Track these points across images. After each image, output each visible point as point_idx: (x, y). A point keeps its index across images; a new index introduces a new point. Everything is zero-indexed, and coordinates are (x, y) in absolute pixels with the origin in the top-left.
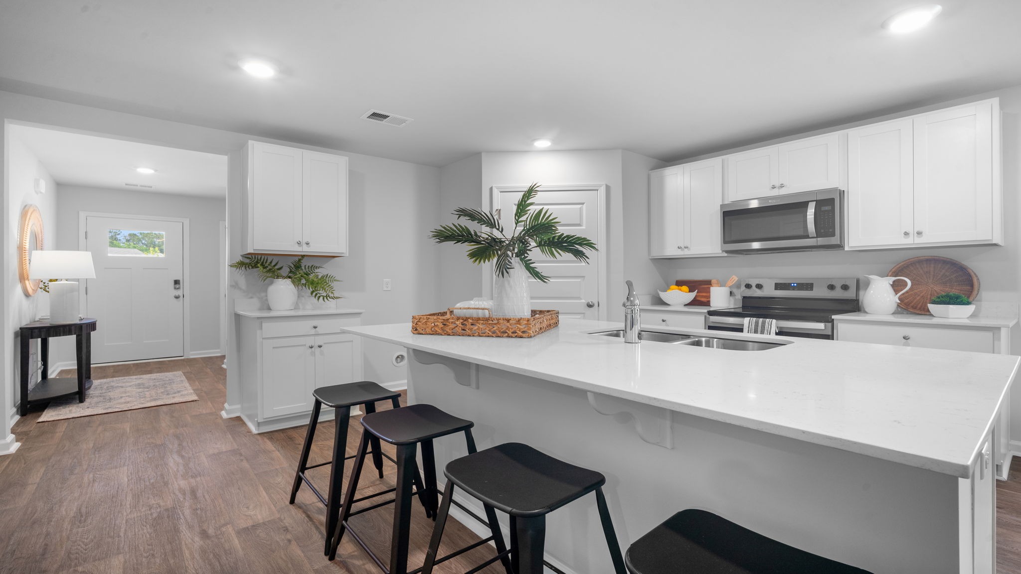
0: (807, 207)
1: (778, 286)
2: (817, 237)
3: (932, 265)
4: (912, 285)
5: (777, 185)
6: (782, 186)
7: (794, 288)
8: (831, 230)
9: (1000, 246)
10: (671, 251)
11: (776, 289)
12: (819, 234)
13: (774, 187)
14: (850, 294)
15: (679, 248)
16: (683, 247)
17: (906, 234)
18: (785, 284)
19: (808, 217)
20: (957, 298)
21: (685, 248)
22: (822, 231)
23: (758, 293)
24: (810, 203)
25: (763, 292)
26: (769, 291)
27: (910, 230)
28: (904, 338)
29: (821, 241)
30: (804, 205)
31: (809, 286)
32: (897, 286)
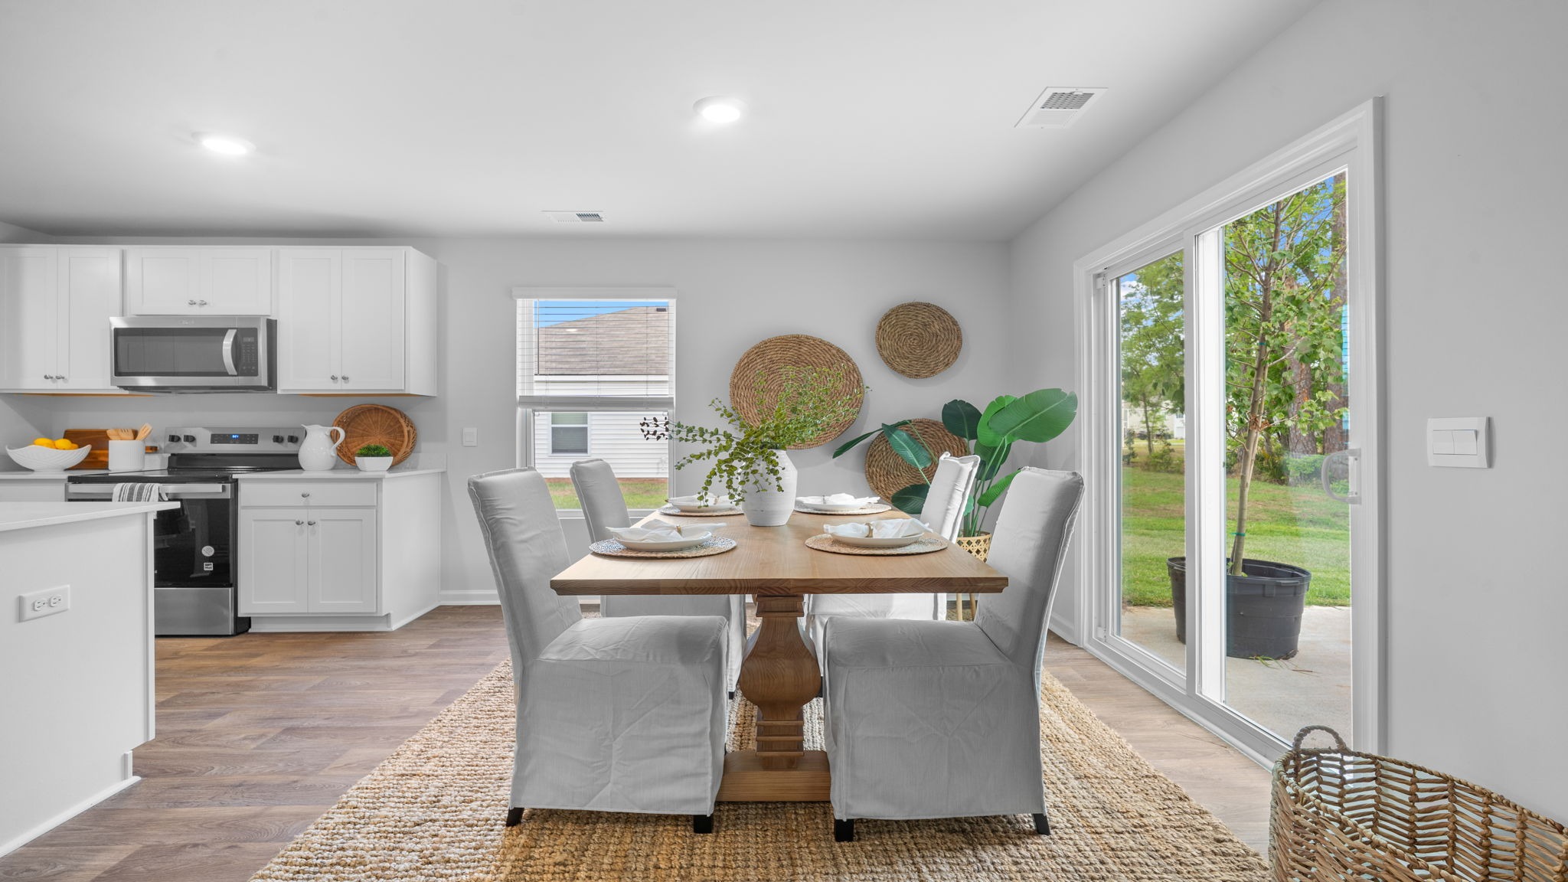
0: (225, 335)
1: (217, 438)
2: (237, 376)
3: (380, 414)
4: (345, 439)
5: (197, 300)
6: (203, 304)
7: (235, 441)
8: (253, 368)
9: (434, 397)
10: (32, 382)
11: (213, 442)
12: (240, 372)
13: (192, 303)
14: (286, 448)
15: (46, 377)
16: (54, 377)
17: (334, 378)
18: (224, 435)
19: (224, 348)
20: (377, 448)
21: (58, 378)
22: (244, 368)
23: (188, 449)
24: (229, 331)
25: (195, 446)
26: (204, 445)
27: (339, 375)
28: (303, 496)
29: (242, 381)
30: (222, 332)
31: (252, 439)
32: (334, 436)
